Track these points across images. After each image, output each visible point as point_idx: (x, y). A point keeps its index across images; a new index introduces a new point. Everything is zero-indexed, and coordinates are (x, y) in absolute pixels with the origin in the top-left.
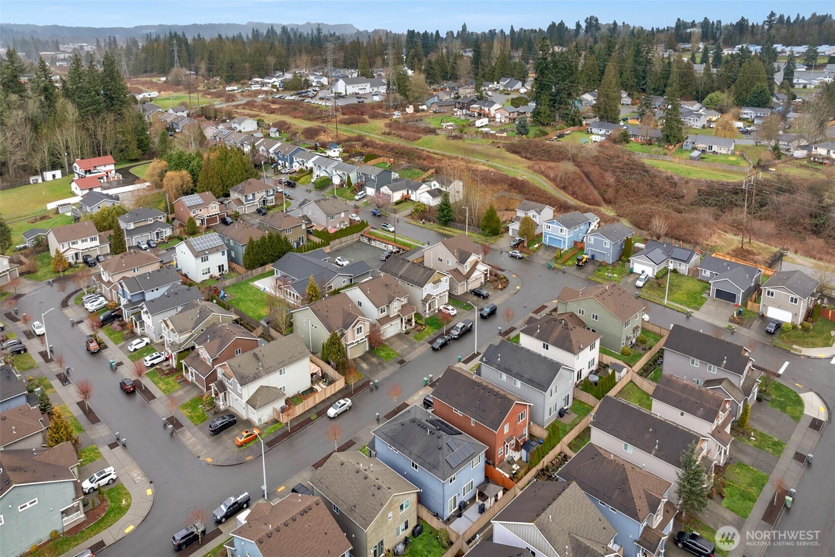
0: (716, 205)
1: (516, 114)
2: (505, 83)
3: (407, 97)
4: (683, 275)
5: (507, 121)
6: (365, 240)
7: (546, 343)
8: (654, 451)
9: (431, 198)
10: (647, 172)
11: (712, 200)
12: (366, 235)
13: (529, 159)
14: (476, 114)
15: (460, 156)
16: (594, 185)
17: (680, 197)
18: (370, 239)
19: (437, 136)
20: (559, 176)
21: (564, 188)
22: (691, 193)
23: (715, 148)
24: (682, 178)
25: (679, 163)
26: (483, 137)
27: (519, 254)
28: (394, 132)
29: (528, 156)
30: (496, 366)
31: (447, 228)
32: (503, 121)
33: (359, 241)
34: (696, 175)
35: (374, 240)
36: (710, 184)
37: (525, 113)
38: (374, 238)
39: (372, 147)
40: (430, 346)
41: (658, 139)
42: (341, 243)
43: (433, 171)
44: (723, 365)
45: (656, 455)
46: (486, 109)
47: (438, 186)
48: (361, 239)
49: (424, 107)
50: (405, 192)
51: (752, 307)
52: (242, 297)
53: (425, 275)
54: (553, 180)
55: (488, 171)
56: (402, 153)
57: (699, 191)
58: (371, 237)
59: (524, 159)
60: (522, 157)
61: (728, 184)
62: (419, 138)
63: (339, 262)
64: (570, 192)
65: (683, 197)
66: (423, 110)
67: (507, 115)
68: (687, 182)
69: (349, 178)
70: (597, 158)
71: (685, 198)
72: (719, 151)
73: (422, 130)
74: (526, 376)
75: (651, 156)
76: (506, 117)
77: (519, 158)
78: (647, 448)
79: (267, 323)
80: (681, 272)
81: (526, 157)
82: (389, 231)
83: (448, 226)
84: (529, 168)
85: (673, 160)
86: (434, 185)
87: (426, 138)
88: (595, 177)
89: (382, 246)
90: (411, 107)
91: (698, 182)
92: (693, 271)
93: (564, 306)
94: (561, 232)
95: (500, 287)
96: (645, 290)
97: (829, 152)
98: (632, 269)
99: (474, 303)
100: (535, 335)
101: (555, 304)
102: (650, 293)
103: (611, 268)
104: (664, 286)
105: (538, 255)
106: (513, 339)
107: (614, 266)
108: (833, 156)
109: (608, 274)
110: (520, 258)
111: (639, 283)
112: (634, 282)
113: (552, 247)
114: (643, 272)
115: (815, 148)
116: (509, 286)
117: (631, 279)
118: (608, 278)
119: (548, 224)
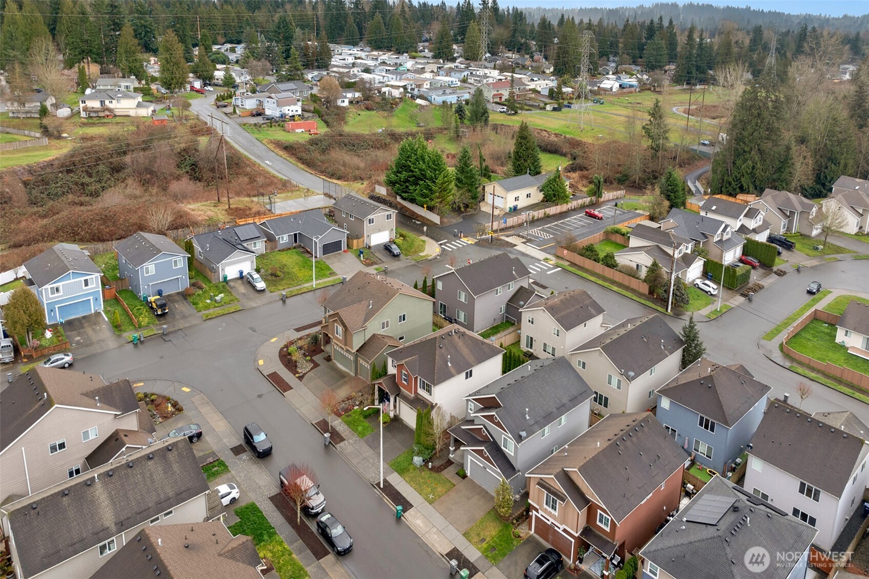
0: (64, 193)
4: (263, 255)
7: (469, 370)
8: (667, 352)
11: (53, 188)
17: (6, 200)
22: (17, 190)
27: (67, 358)
36: (30, 171)
40: (331, 558)
44: (517, 276)
51: (358, 245)
57: (26, 184)
61: (50, 164)
65: (11, 198)
71: (16, 198)
78: (663, 355)
80: (259, 253)
91: (12, 173)
92: (269, 244)
93: (362, 334)
94: (86, 284)
95: (170, 408)
96: (273, 288)
97: (102, 103)
98: (225, 278)
99: (208, 456)
100: (453, 371)
101: (269, 362)
102: (281, 288)
103: (201, 292)
104: (279, 273)
105: (78, 343)
106: (356, 430)
107: (201, 288)
108: (111, 106)
109: (211, 298)
110: (70, 365)
111: (261, 285)
112: (251, 289)
113: (78, 320)
114: (241, 273)
115: (84, 102)
116: (175, 397)
117: (242, 289)
118: (220, 304)
119: (55, 285)
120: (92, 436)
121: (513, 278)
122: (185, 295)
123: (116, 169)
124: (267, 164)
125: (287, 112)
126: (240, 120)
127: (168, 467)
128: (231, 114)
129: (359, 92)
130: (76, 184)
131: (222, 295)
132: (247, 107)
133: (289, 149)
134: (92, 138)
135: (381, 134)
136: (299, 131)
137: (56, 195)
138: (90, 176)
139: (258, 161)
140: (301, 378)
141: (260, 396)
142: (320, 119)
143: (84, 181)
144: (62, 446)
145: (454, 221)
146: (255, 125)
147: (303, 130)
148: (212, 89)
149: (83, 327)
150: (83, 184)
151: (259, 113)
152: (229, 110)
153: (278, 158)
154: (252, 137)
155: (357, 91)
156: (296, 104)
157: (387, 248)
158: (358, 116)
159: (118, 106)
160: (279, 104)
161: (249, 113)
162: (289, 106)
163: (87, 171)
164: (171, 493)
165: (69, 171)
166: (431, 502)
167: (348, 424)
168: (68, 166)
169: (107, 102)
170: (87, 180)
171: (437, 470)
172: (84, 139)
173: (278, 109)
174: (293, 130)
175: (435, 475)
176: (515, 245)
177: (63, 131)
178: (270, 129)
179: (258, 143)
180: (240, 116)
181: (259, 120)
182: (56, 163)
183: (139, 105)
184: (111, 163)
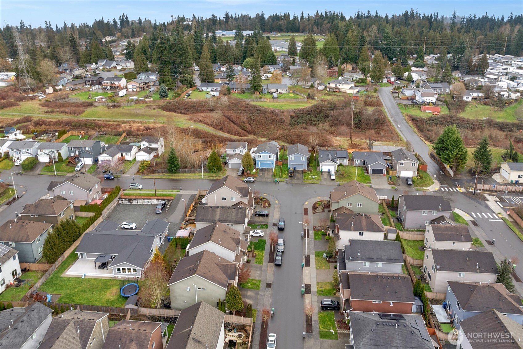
0: (303, 123)
1: (143, 84)
2: (103, 63)
3: (40, 81)
4: (346, 166)
5: (138, 90)
6: (125, 202)
7: (361, 232)
8: (478, 270)
9: (147, 155)
10: (259, 110)
11: (300, 120)
12: (124, 197)
13: (184, 113)
14: (109, 87)
15: (131, 120)
16: (235, 124)
17: (282, 122)
18: (130, 200)
19: (96, 108)
20: (215, 121)
21: (221, 129)
22: (287, 118)
23: (279, 90)
24: (280, 111)
25: (270, 102)
26: (136, 103)
27: (252, 179)
28: (56, 110)
29: (183, 112)
30: (360, 259)
31: (175, 175)
32: (135, 90)
33: (118, 204)
34: (285, 107)
35: (135, 199)
36: (295, 111)
37: (148, 83)
38: (134, 197)
39: (45, 124)
40: (272, 264)
41: (249, 90)
42: (108, 210)
43: (124, 134)
44: (440, 209)
45: (481, 272)
46: (116, 83)
47: (147, 144)
48: (120, 202)
49: (61, 87)
50: (119, 155)
51: (392, 174)
52: (68, 292)
53: (239, 214)
54: (211, 125)
55: (163, 127)
56: (79, 126)
57: (291, 116)
58: (130, 197)
59: (180, 114)
60: (178, 113)
61: (303, 110)
62: (84, 111)
63: (126, 227)
64: (226, 131)
65: (284, 121)
66: (60, 90)
67: (138, 85)
68: (283, 112)
69: (59, 154)
70: (229, 106)
71: (286, 122)
72: (282, 92)
73: (81, 105)
74: (384, 257)
75: (254, 100)
76: (137, 87)
77: (177, 114)
78: (473, 270)
79: (136, 305)
80: (344, 165)
81: (181, 113)
82: (139, 189)
83: (177, 173)
84: (189, 119)
85: (266, 101)
86: (143, 145)
87: (89, 110)
88: (234, 118)
89: (145, 202)
90: (51, 88)
91: (288, 111)
92: (350, 162)
93: (337, 204)
94: (270, 157)
95: (267, 205)
96: (338, 180)
97: (336, 85)
98: (322, 170)
99: (265, 222)
100: (352, 229)
101: (308, 204)
102: (341, 181)
103: (309, 173)
104: (345, 175)
105: (260, 176)
106: (315, 237)
107: (310, 171)
108: (339, 87)
109: (312, 177)
110: (253, 182)
111: (333, 177)
112: (329, 178)
113: (265, 169)
114: (329, 170)
115: (329, 84)
116: (271, 202)
117: (325, 176)
118: (313, 179)
119: (260, 155)
120: (234, 200)
121: (437, 209)
122: (303, 172)
123: (327, 116)
124: (398, 126)
125: (426, 100)
126: (398, 102)
127: (237, 213)
128: (396, 97)
129: (483, 93)
130: (309, 119)
131: (316, 176)
132: (407, 95)
133: (415, 121)
134: (325, 101)
135: (482, 121)
136: (428, 111)
137: (300, 123)
138: (316, 117)
139: (394, 124)
140: (314, 213)
141: (296, 213)
142: (446, 107)
143: (312, 119)
144: (225, 199)
145: (465, 178)
146: (405, 105)
147: (431, 111)
148: (399, 82)
149: (265, 172)
150: (312, 120)
151: (412, 99)
152: (396, 95)
153: (406, 124)
154: (399, 111)
155: (481, 92)
156: (434, 96)
157: (407, 179)
158: (475, 108)
159: (342, 87)
160: (422, 95)
161: (406, 98)
162: (429, 97)
163: (315, 115)
164: (234, 220)
165: (309, 114)
166: (316, 269)
167: (315, 234)
168: (309, 112)
169: (338, 85)
170: (314, 119)
171: (329, 262)
172: (322, 101)
173: (422, 98)
174: (425, 110)
175: (327, 263)
176: (488, 201)
177: (316, 96)
178: (413, 108)
179: (401, 115)
180: (401, 99)
181: (409, 102)
182: (305, 110)
183: (351, 88)
184: (326, 113)
